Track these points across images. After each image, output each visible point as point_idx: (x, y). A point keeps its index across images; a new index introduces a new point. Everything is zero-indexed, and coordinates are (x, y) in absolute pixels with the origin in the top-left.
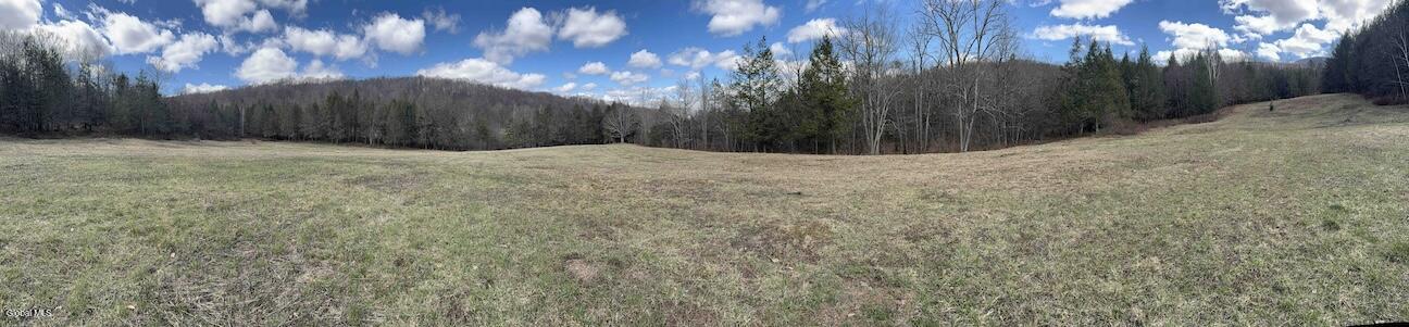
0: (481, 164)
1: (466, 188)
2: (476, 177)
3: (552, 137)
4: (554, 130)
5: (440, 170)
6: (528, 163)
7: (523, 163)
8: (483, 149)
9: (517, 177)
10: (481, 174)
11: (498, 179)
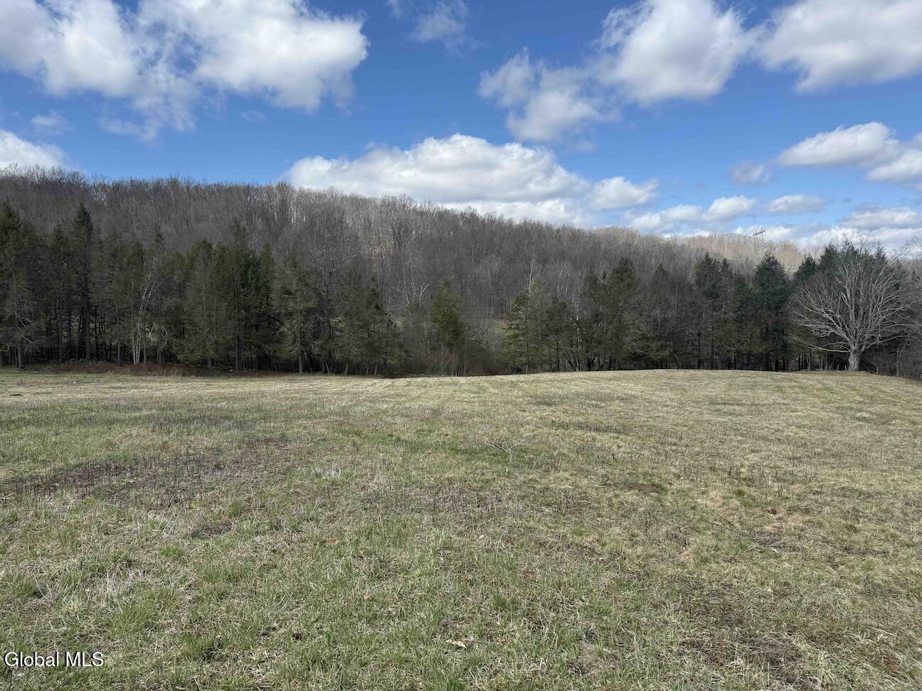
0: (436, 412)
1: (381, 478)
2: (414, 448)
3: (630, 343)
4: (637, 327)
5: (320, 430)
6: (558, 414)
7: (547, 411)
8: (448, 373)
9: (522, 450)
10: (432, 439)
11: (471, 454)
